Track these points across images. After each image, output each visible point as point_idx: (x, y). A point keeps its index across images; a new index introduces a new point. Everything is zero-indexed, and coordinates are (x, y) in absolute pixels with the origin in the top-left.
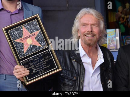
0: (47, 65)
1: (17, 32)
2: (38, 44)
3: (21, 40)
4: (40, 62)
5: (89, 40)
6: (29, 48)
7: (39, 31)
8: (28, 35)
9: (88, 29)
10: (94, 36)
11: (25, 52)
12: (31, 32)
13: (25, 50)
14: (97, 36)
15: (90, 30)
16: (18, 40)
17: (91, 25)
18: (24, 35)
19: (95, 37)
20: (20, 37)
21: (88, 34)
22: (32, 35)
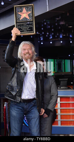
0: (29, 29)
1: (20, 9)
2: (28, 18)
3: (21, 14)
4: (26, 26)
5: (27, 57)
6: (23, 18)
7: (31, 12)
8: (25, 12)
9: (27, 51)
10: (30, 54)
11: (20, 19)
12: (27, 11)
13: (21, 19)
14: (31, 55)
15: (27, 52)
16: (20, 13)
17: (28, 49)
18: (23, 12)
19: (30, 56)
20: (21, 12)
21: (27, 54)
22: (27, 13)
